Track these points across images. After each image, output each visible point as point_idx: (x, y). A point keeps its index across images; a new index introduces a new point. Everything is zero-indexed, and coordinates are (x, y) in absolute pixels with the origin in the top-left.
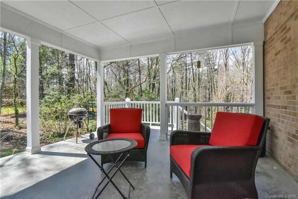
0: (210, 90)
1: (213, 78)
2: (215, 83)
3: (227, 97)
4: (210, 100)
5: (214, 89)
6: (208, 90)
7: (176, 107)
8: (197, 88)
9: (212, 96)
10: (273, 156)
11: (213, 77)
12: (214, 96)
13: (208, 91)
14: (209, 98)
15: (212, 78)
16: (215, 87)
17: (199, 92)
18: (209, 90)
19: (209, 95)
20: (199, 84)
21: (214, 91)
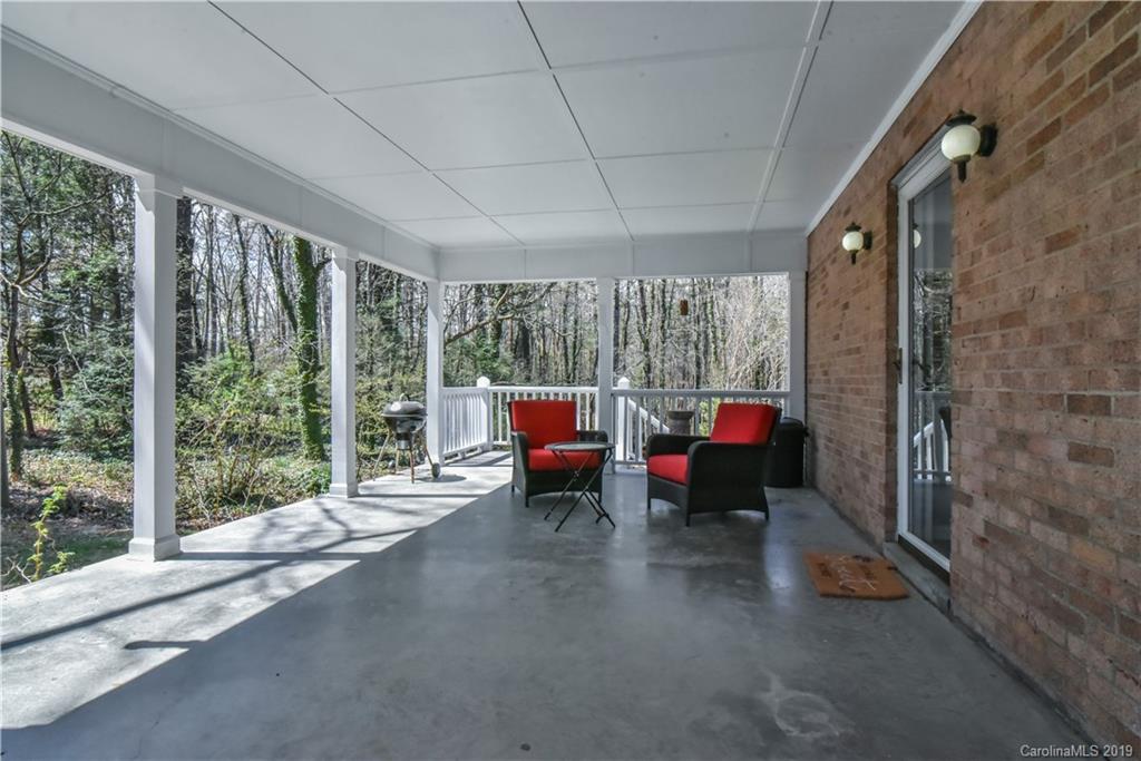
0: (701, 346)
1: (712, 307)
2: (718, 323)
3: (758, 373)
4: (701, 385)
5: (713, 346)
6: (693, 345)
7: (623, 398)
8: (655, 337)
9: (708, 370)
10: (813, 486)
11: (712, 302)
12: (714, 372)
13: (692, 352)
14: (698, 378)
15: (709, 305)
16: (719, 335)
17: (664, 355)
18: (696, 347)
19: (698, 365)
20: (662, 327)
21: (715, 353)
